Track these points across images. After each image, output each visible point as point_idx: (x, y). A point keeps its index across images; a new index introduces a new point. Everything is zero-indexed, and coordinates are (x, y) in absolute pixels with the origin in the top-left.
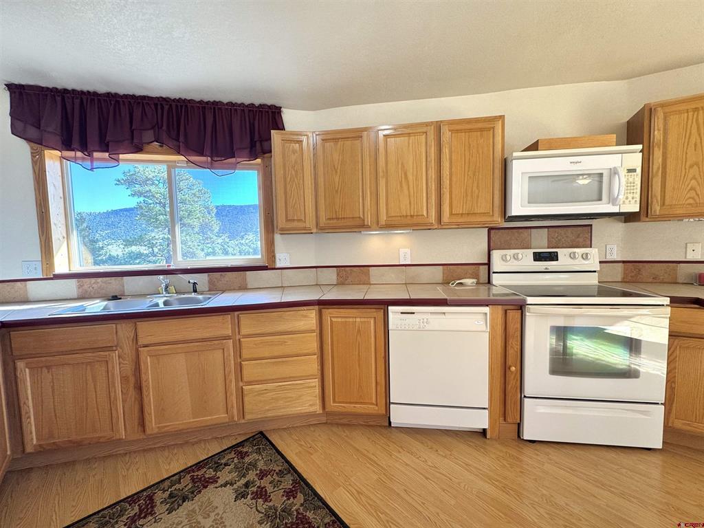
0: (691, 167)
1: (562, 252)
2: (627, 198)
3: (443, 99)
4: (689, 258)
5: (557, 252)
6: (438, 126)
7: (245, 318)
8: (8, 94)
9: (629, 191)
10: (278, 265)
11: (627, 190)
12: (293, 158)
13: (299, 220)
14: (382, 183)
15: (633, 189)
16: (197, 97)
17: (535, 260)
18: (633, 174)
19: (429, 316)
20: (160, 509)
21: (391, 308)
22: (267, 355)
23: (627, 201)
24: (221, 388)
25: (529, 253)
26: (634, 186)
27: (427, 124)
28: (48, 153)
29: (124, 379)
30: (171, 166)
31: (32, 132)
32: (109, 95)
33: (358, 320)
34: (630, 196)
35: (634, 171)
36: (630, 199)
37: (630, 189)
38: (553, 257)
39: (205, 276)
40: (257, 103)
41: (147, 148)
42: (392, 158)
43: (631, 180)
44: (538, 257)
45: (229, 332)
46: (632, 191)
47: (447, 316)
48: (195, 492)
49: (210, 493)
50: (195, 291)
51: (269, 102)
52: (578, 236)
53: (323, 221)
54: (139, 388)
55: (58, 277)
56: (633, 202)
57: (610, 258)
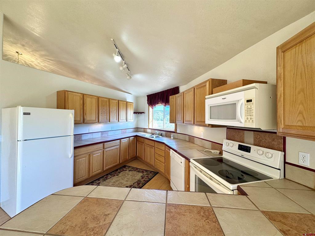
0: (299, 93)
1: (253, 148)
2: (247, 119)
3: (213, 70)
5: (251, 147)
6: (194, 88)
7: (156, 143)
8: (147, 97)
9: (248, 114)
10: (177, 132)
11: (247, 113)
13: (173, 120)
15: (251, 113)
17: (238, 149)
18: (250, 103)
22: (158, 153)
23: (248, 121)
25: (237, 144)
26: (251, 111)
29: (144, 149)
31: (149, 103)
34: (249, 117)
35: (250, 101)
36: (249, 119)
37: (249, 113)
38: (247, 150)
39: (165, 132)
43: (249, 107)
44: (241, 148)
45: (154, 145)
46: (250, 114)
48: (140, 172)
51: (176, 86)
52: (273, 140)
55: (149, 129)
56: (251, 121)
57: (301, 163)
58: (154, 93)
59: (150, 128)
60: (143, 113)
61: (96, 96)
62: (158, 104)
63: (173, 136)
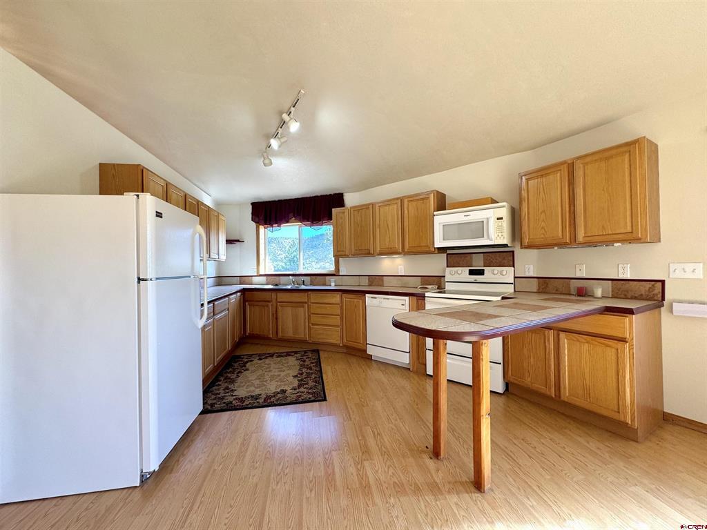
0: (541, 213)
1: (487, 270)
2: (498, 236)
4: (578, 275)
5: (484, 270)
6: (402, 199)
7: (312, 295)
8: (251, 206)
9: (499, 231)
10: (340, 274)
12: (340, 221)
13: (343, 251)
14: (378, 230)
16: (308, 196)
17: (469, 274)
18: (501, 221)
19: (382, 300)
20: (275, 356)
21: (367, 295)
22: (320, 313)
23: (498, 238)
24: (303, 324)
25: (467, 270)
26: (502, 228)
27: (397, 199)
28: (260, 226)
29: (273, 315)
30: (300, 227)
31: (257, 219)
32: (279, 201)
33: (356, 300)
34: (500, 234)
35: (502, 218)
36: (500, 236)
38: (481, 273)
39: (309, 278)
40: (332, 193)
41: (291, 220)
42: (382, 218)
43: (500, 224)
44: (472, 273)
45: (306, 300)
46: (501, 231)
47: (390, 300)
48: (286, 356)
49: (290, 358)
50: (304, 284)
51: (337, 192)
52: (504, 259)
53: (353, 251)
54: (277, 318)
55: (261, 275)
56: (502, 238)
57: (527, 275)
58: (277, 199)
59: (261, 273)
60: (238, 241)
61: (184, 192)
62: (287, 222)
63: (335, 282)
